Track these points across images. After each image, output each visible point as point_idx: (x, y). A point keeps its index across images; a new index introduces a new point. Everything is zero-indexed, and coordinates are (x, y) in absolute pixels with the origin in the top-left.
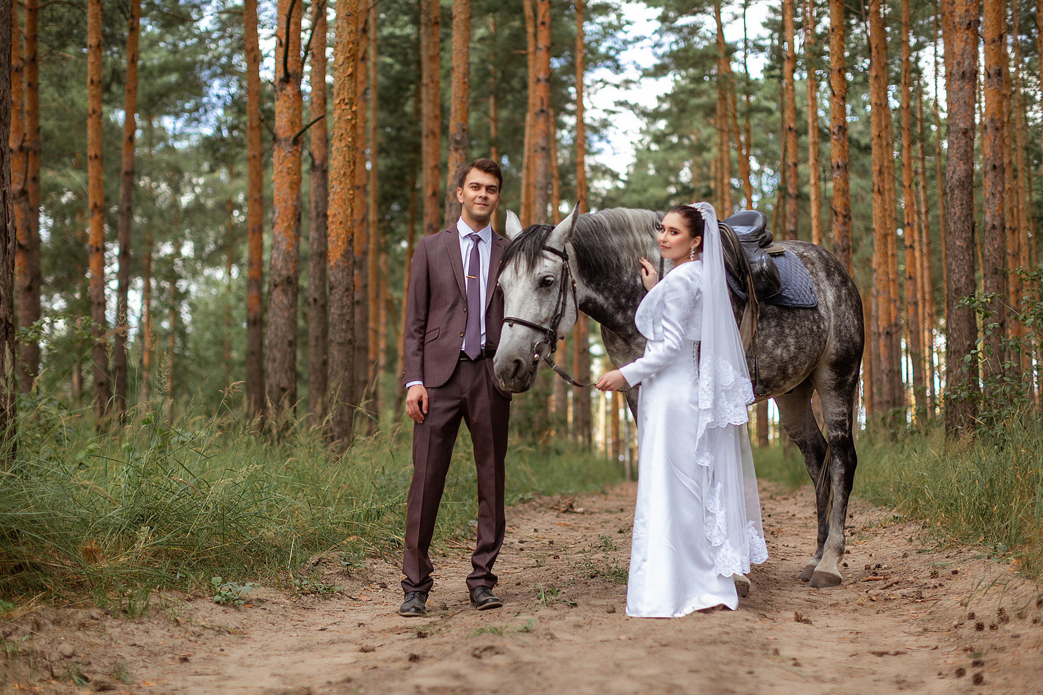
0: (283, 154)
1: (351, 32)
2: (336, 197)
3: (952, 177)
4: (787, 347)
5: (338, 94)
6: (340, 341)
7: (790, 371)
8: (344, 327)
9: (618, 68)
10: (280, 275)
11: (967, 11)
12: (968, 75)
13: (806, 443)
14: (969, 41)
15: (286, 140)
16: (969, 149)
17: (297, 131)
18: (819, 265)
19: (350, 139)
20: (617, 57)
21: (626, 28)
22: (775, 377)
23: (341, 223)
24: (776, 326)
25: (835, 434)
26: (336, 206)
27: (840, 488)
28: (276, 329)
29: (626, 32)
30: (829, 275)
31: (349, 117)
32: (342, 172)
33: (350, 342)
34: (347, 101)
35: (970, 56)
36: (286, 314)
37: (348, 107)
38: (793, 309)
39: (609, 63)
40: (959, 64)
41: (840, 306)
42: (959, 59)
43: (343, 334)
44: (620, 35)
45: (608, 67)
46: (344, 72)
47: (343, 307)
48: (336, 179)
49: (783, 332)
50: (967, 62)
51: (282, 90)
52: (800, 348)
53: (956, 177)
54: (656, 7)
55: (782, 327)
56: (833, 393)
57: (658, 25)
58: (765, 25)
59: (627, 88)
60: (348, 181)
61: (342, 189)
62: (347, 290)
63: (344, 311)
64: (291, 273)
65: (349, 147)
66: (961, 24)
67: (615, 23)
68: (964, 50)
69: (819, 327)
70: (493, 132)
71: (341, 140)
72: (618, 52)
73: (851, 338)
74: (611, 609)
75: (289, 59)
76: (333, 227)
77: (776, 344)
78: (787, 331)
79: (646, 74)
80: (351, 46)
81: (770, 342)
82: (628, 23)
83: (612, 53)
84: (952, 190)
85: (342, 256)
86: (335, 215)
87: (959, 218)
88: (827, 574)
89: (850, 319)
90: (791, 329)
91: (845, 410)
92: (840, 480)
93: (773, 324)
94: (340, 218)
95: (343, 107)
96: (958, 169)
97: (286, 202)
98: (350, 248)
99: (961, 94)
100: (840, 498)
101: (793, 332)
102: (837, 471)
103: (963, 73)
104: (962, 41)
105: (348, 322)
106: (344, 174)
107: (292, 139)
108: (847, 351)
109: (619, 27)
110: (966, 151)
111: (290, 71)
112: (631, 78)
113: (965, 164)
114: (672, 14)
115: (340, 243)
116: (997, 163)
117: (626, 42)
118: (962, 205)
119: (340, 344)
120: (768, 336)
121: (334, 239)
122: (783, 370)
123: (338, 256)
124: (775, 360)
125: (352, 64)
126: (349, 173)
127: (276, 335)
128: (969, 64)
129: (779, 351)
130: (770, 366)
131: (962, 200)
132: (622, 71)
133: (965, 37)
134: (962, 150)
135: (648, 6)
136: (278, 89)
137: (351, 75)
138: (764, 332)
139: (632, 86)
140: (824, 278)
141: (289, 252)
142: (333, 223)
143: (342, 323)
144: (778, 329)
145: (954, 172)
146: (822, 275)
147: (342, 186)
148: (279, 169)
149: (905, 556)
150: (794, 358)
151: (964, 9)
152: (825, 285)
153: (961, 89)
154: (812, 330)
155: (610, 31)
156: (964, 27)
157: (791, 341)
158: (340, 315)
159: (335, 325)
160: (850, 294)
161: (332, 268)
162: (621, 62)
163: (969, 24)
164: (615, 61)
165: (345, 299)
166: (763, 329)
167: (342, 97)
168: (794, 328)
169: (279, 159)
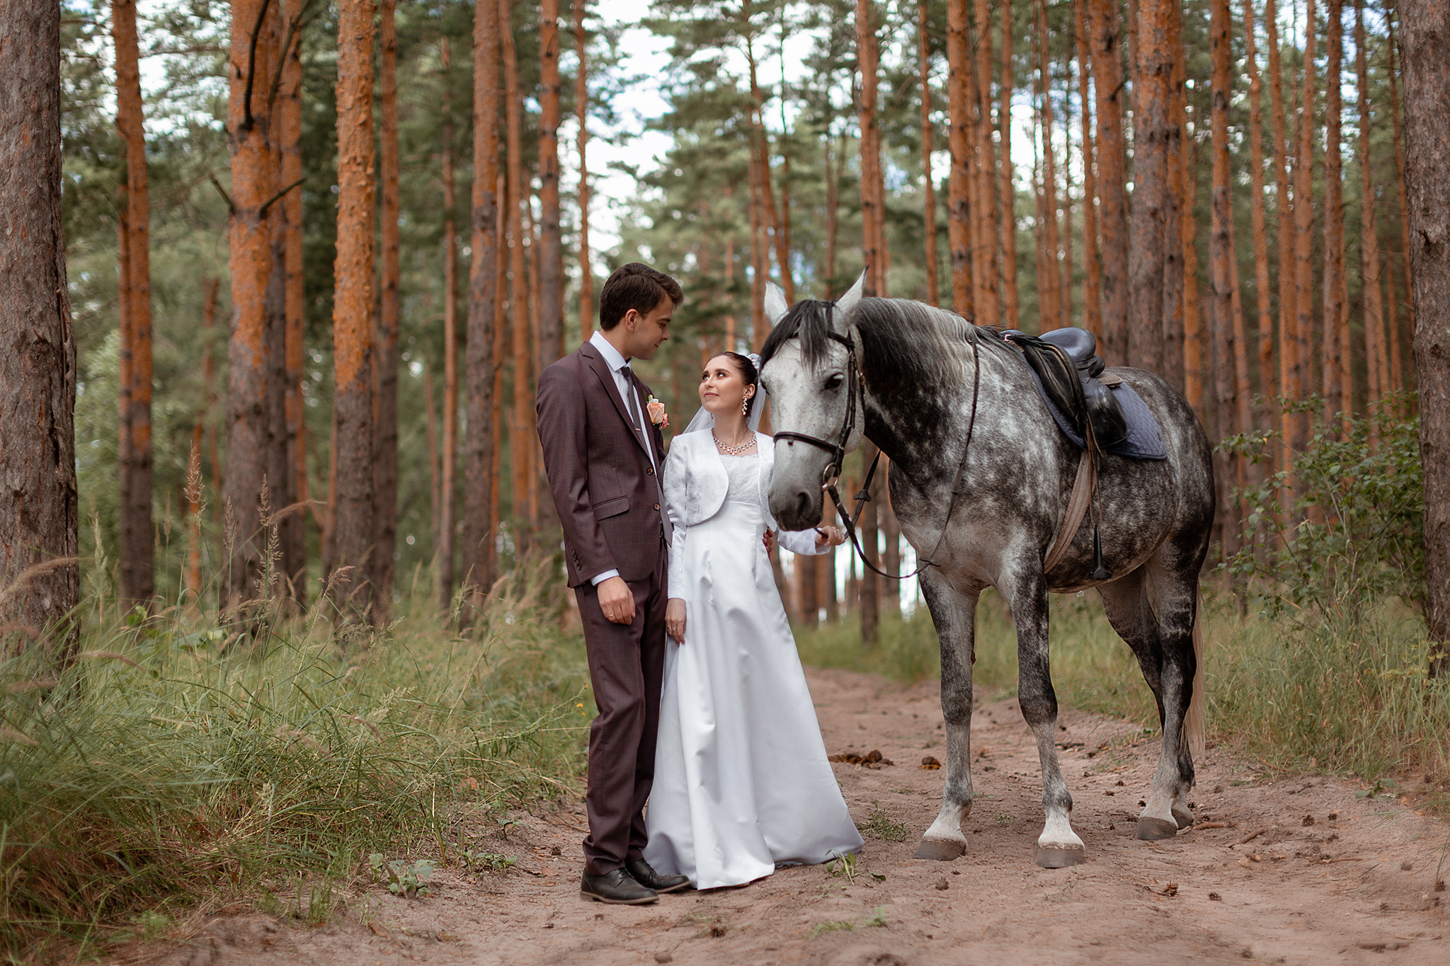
0: (245, 231)
1: (363, 63)
2: (346, 294)
3: (1137, 273)
4: (1134, 512)
5: (347, 150)
6: (356, 495)
7: (1138, 545)
8: (359, 475)
9: (610, 118)
10: (244, 402)
11: (1156, 51)
12: (1157, 137)
13: (1141, 641)
14: (1159, 91)
15: (250, 212)
16: (1159, 236)
17: (266, 199)
18: (1158, 397)
19: (364, 214)
20: (610, 102)
21: (622, 62)
22: (1118, 554)
23: (354, 331)
24: (1120, 484)
25: (1174, 631)
26: (346, 308)
27: (1175, 704)
28: (240, 478)
29: (622, 69)
30: (1172, 410)
31: (363, 183)
32: (355, 260)
33: (368, 497)
34: (359, 160)
35: (1160, 111)
36: (253, 457)
37: (360, 169)
38: (1142, 461)
39: (599, 110)
40: (1145, 122)
41: (1187, 452)
42: (1146, 115)
43: (358, 487)
44: (615, 73)
45: (598, 116)
46: (355, 119)
47: (358, 449)
48: (345, 270)
49: (1130, 492)
50: (1156, 120)
51: (242, 140)
52: (1151, 514)
53: (1142, 272)
54: (664, 34)
55: (1129, 486)
56: (1174, 574)
57: (669, 59)
58: (807, 63)
59: (623, 144)
60: (362, 273)
61: (354, 284)
62: (363, 424)
63: (360, 454)
64: (260, 398)
65: (363, 225)
66: (1148, 68)
67: (608, 55)
68: (1152, 103)
69: (1171, 483)
70: (448, 201)
71: (351, 215)
72: (612, 94)
73: (1201, 498)
74: (942, 884)
75: (253, 97)
76: (343, 336)
77: (1120, 509)
78: (1135, 490)
79: (650, 125)
80: (363, 82)
81: (1112, 506)
82: (625, 56)
83: (604, 96)
84: (1137, 290)
85: (356, 377)
86: (344, 320)
87: (1147, 327)
88: (1160, 820)
89: (1200, 473)
90: (1140, 488)
91: (1189, 599)
92: (1176, 694)
93: (1117, 480)
94: (353, 323)
95: (355, 168)
96: (1145, 261)
97: (251, 299)
98: (367, 367)
99: (1148, 161)
100: (1176, 717)
101: (1142, 492)
102: (1172, 682)
103: (1152, 135)
104: (1149, 91)
105: (365, 469)
106: (358, 263)
107: (258, 211)
108: (1196, 516)
109: (613, 62)
110: (1155, 238)
111: (254, 113)
112: (630, 130)
113: (1154, 255)
114: (689, 46)
115: (353, 359)
116: (1175, 253)
117: (622, 83)
118: (1150, 309)
119: (355, 500)
120: (1110, 498)
121: (344, 353)
122: (1129, 546)
123: (350, 376)
124: (1118, 531)
125: (366, 108)
126: (363, 262)
127: (239, 487)
128: (1159, 123)
129: (1124, 519)
130: (1112, 540)
131: (1150, 302)
132: (617, 121)
133: (1153, 86)
134: (1150, 237)
135: (655, 34)
136: (236, 138)
137: (364, 124)
138: (1104, 493)
139: (630, 141)
140: (1166, 415)
141: (255, 370)
142: (341, 331)
143: (356, 471)
144: (1123, 488)
145: (1139, 266)
146: (1164, 410)
147: (354, 280)
148: (241, 252)
149: (1217, 790)
150: (1143, 528)
151: (1152, 48)
152: (1169, 423)
153: (1148, 156)
154: (1164, 488)
155: (602, 66)
156: (1152, 72)
157: (1140, 504)
158: (354, 460)
159: (347, 474)
160: (1197, 435)
161: (341, 394)
162: (614, 110)
163: (1159, 69)
164: (608, 107)
165: (360, 437)
166: (1103, 488)
167: (352, 154)
168: (1143, 486)
169: (240, 238)
